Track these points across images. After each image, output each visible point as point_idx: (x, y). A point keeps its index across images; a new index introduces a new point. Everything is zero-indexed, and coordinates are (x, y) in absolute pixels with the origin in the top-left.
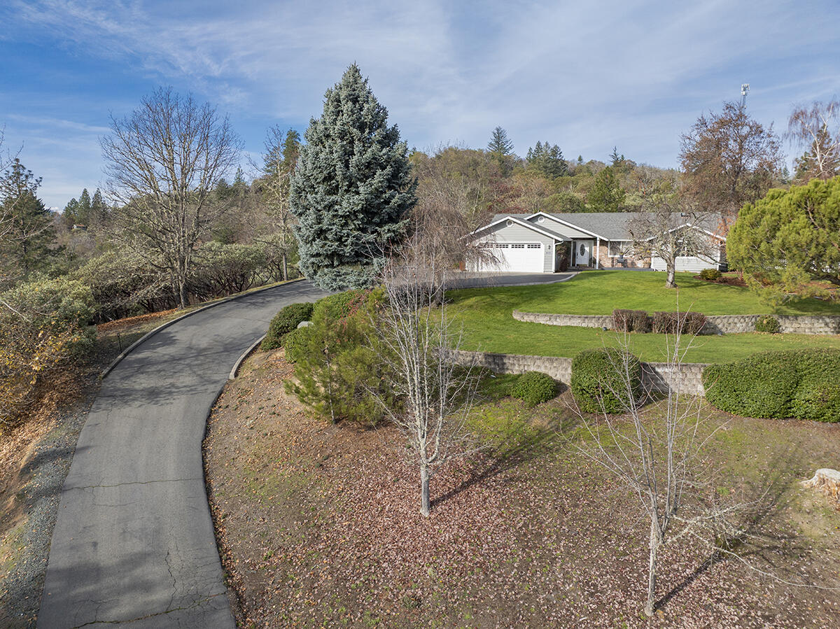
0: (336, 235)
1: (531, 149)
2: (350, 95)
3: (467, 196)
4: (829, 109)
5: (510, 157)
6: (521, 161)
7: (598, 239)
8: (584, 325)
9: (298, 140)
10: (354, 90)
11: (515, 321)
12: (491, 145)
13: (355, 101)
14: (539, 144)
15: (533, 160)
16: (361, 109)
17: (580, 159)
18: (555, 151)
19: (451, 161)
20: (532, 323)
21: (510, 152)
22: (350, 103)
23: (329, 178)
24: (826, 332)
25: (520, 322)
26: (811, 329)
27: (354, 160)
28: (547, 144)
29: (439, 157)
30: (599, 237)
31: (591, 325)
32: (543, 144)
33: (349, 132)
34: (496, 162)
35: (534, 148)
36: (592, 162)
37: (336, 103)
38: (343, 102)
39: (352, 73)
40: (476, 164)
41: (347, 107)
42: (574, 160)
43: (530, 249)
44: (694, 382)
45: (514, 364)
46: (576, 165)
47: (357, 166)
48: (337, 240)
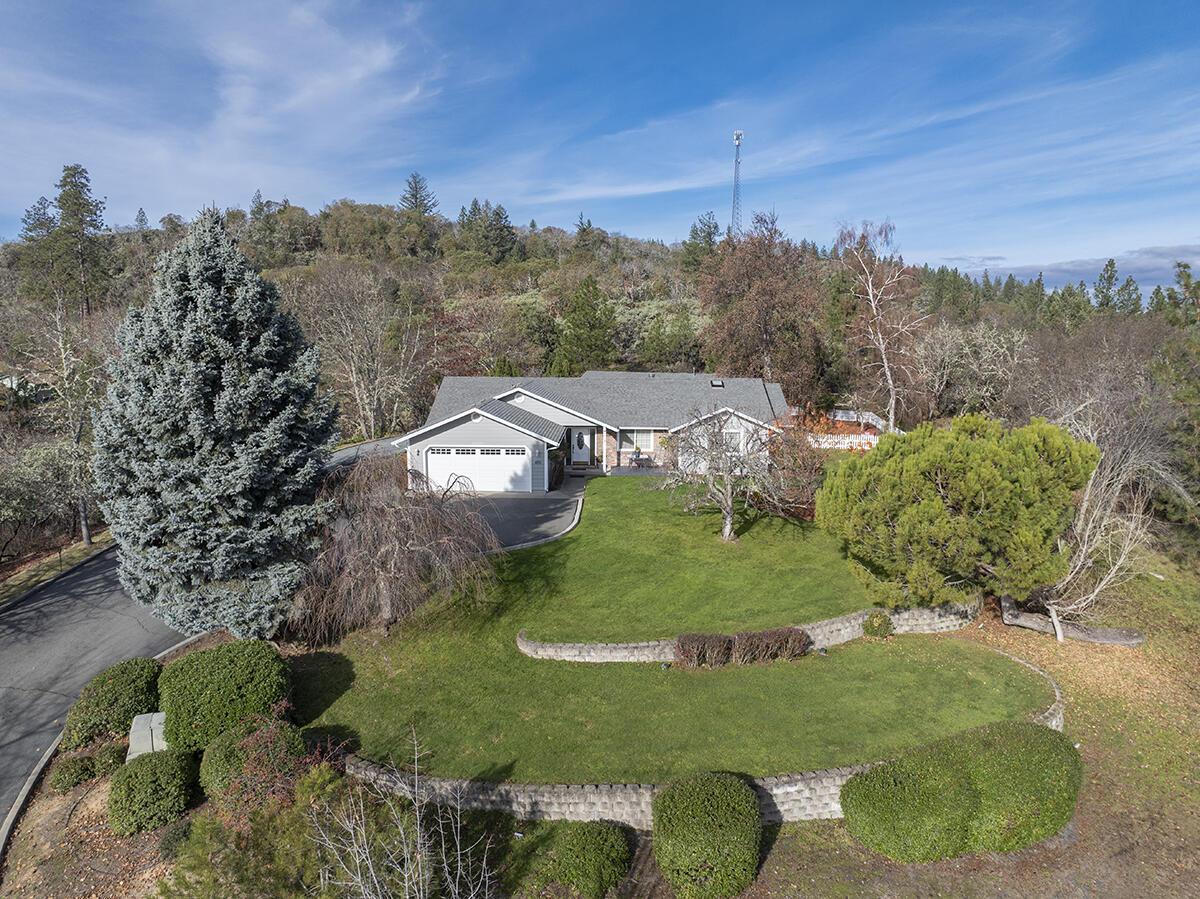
0: (195, 538)
1: (464, 208)
2: (206, 269)
3: (379, 294)
4: (880, 234)
5: (433, 219)
6: (450, 225)
7: (604, 429)
8: (632, 659)
9: (83, 181)
10: (214, 257)
11: (523, 656)
12: (404, 198)
13: (216, 280)
14: (475, 203)
15: (467, 224)
16: (231, 301)
17: (533, 225)
18: (499, 214)
19: (346, 223)
20: (551, 662)
21: (434, 210)
22: (209, 290)
23: (176, 430)
24: (948, 627)
25: (533, 661)
26: (929, 625)
27: (222, 400)
28: (487, 204)
29: (326, 216)
30: (605, 426)
31: (643, 659)
32: (482, 203)
33: (209, 344)
34: (414, 228)
35: (469, 208)
36: (549, 230)
37: (179, 283)
38: (195, 284)
39: (208, 226)
40: (385, 229)
41: (204, 294)
42: (524, 226)
43: (510, 456)
44: (826, 800)
45: (551, 804)
46: (527, 232)
47: (230, 410)
48: (197, 547)
